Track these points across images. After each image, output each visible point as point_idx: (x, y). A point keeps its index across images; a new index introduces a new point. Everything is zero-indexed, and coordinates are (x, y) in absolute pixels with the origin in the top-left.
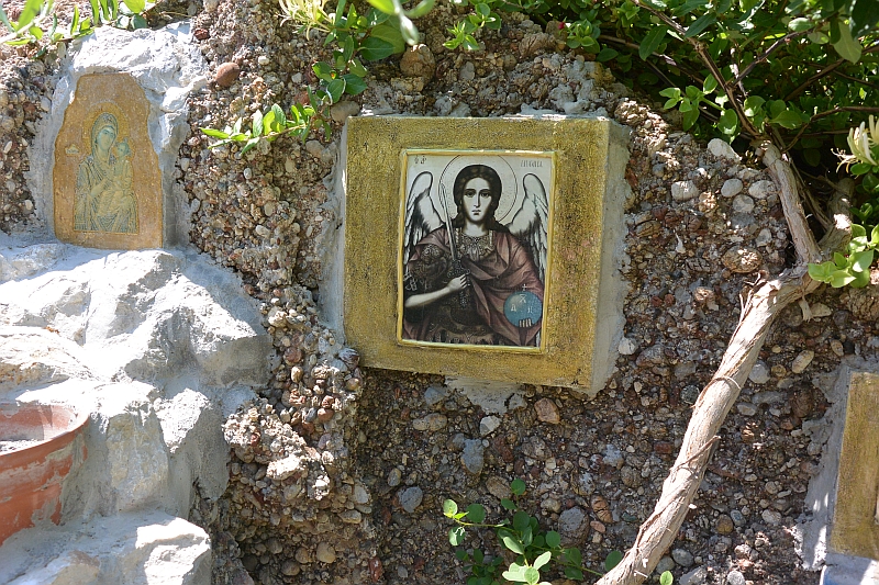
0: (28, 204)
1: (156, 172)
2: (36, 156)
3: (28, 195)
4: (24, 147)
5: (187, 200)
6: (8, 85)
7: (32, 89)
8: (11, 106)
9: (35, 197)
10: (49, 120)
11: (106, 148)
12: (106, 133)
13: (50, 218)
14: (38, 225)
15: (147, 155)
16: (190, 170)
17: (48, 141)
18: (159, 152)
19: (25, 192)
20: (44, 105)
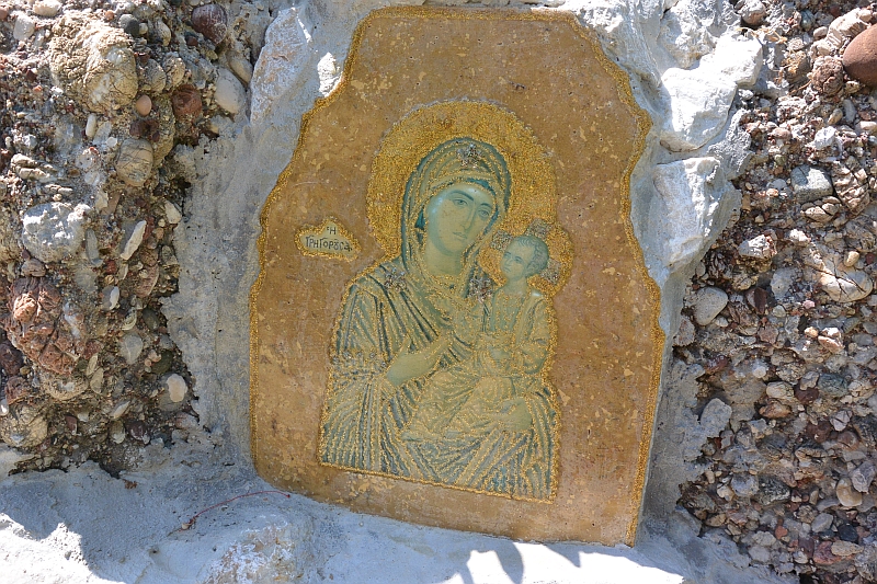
0: (175, 388)
1: (645, 336)
2: (197, 251)
3: (173, 362)
4: (170, 228)
5: (693, 401)
6: (132, 29)
7: (191, 43)
8: (145, 105)
9: (194, 365)
10: (240, 142)
11: (456, 245)
12: (462, 200)
13: (235, 420)
14: (206, 443)
15: (618, 285)
16: (723, 323)
17: (231, 205)
18: (661, 278)
19: (165, 353)
20: (226, 94)
